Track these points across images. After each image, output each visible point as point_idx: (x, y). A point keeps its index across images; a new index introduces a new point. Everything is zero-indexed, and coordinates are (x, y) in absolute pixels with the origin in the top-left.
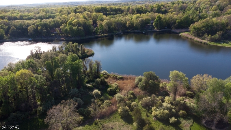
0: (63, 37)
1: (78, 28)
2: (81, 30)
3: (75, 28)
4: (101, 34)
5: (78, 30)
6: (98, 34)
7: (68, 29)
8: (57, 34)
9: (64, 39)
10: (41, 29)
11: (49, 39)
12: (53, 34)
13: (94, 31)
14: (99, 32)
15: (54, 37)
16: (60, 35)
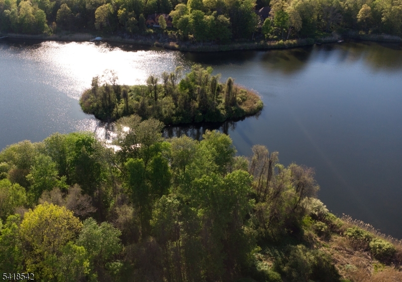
0: (174, 40)
1: (216, 19)
2: (224, 23)
3: (208, 17)
4: (277, 40)
5: (217, 24)
6: (269, 40)
7: (191, 21)
8: (159, 30)
9: (177, 46)
10: (125, 16)
11: (140, 41)
12: (152, 30)
13: (260, 29)
14: (272, 34)
15: (153, 37)
16: (166, 33)
